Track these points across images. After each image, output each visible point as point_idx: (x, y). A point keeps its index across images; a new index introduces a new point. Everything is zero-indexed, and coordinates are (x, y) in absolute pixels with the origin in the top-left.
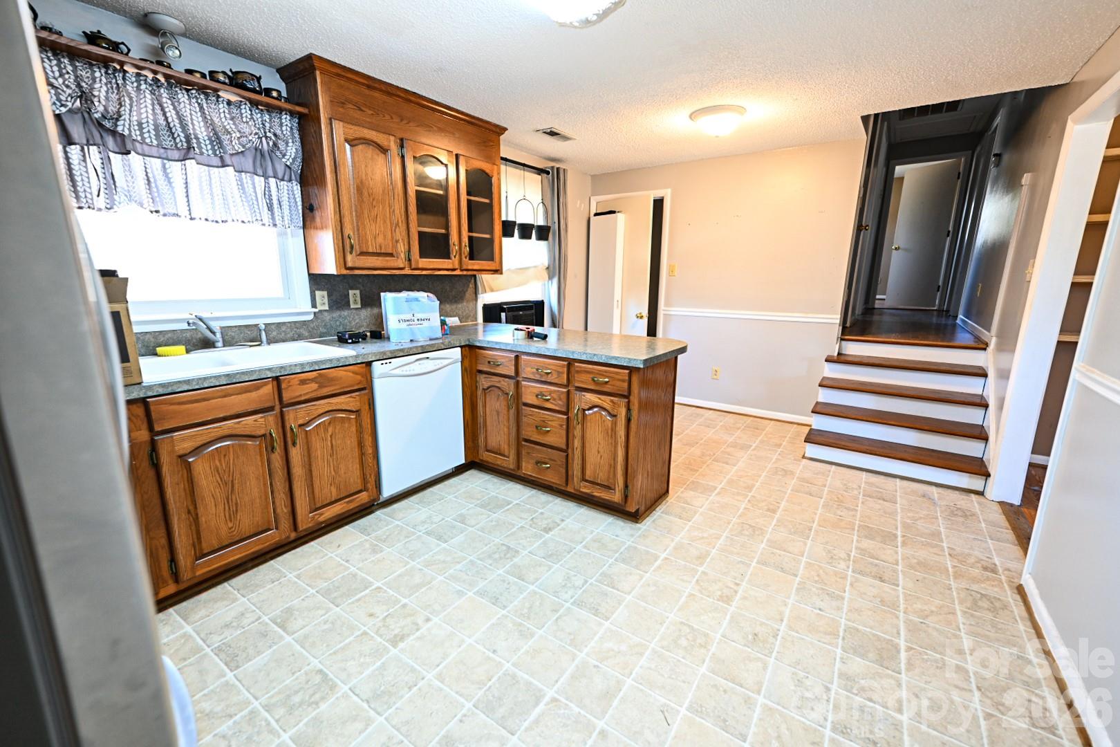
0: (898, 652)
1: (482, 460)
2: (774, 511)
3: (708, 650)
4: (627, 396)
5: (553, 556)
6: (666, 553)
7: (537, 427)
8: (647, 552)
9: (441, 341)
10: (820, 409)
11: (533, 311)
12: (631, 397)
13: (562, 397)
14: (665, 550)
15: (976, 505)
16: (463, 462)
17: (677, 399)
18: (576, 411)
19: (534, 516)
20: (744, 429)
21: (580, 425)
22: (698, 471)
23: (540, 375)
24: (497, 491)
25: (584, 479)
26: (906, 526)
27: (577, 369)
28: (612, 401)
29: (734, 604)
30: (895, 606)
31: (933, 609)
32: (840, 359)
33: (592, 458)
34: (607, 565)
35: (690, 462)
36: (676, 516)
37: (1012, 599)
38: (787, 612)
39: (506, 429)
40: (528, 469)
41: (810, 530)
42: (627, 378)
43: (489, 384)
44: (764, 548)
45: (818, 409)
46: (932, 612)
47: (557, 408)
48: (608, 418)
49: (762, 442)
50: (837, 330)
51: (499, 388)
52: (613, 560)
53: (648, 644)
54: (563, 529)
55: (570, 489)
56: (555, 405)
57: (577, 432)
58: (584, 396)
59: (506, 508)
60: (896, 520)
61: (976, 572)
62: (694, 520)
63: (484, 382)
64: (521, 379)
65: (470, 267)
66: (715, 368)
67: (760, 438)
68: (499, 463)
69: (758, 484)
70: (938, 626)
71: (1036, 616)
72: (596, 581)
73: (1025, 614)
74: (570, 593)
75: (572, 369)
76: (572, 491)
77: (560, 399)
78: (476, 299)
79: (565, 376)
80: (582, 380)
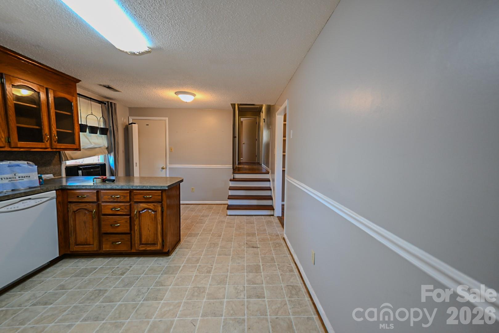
0: (260, 267)
1: (72, 252)
2: (220, 236)
3: (205, 292)
4: (161, 202)
5: (130, 284)
6: (183, 264)
7: (111, 225)
8: (175, 266)
9: (39, 188)
10: (231, 197)
11: (100, 169)
12: (163, 202)
13: (127, 207)
14: (183, 263)
15: (272, 219)
16: (58, 256)
17: (181, 202)
18: (135, 213)
19: (113, 270)
20: (206, 209)
21: (138, 219)
22: (191, 229)
23: (113, 198)
24: (86, 265)
25: (141, 244)
26: (258, 230)
27: (135, 193)
28: (154, 205)
29: (212, 272)
30: (258, 254)
31: (267, 251)
32: (234, 180)
33: (145, 233)
34: (158, 278)
35: (187, 226)
36: (185, 248)
37: (282, 242)
38: (229, 268)
39: (91, 230)
40: (106, 247)
41: (232, 239)
42: (161, 194)
43: (78, 208)
44: (219, 250)
45: (230, 198)
46: (266, 252)
47: (124, 213)
48: (153, 213)
49: (213, 213)
50: (232, 171)
51: (86, 209)
52: (160, 275)
53: (181, 301)
54: (132, 271)
55: (133, 251)
56: (123, 212)
57: (136, 222)
58: (139, 205)
59: (94, 272)
60: (255, 229)
61: (275, 237)
62: (192, 247)
63: (73, 207)
64: (100, 202)
65: (58, 147)
66: (192, 188)
67: (212, 212)
68: (86, 250)
69: (214, 228)
70: (268, 256)
71: (287, 244)
72: (153, 286)
73: (285, 245)
74: (141, 297)
75: (132, 194)
76: (135, 251)
77: (126, 209)
78: (61, 164)
79: (128, 197)
80: (137, 198)
